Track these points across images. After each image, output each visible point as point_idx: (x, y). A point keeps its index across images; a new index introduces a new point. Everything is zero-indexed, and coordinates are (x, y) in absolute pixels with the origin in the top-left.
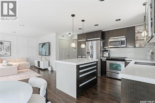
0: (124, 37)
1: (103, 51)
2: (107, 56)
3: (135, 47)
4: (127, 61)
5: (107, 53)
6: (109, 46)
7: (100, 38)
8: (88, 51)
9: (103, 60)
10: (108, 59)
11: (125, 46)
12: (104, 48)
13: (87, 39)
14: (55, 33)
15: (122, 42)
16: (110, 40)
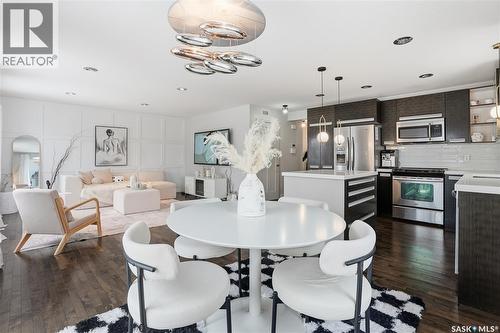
0: (441, 115)
1: (381, 152)
2: (393, 165)
3: (469, 141)
4: (450, 178)
5: (393, 158)
6: (399, 140)
7: (372, 119)
8: (341, 153)
9: (382, 175)
10: (398, 172)
11: (442, 138)
12: (382, 144)
13: (336, 120)
14: (248, 106)
15: (435, 130)
16: (399, 125)
